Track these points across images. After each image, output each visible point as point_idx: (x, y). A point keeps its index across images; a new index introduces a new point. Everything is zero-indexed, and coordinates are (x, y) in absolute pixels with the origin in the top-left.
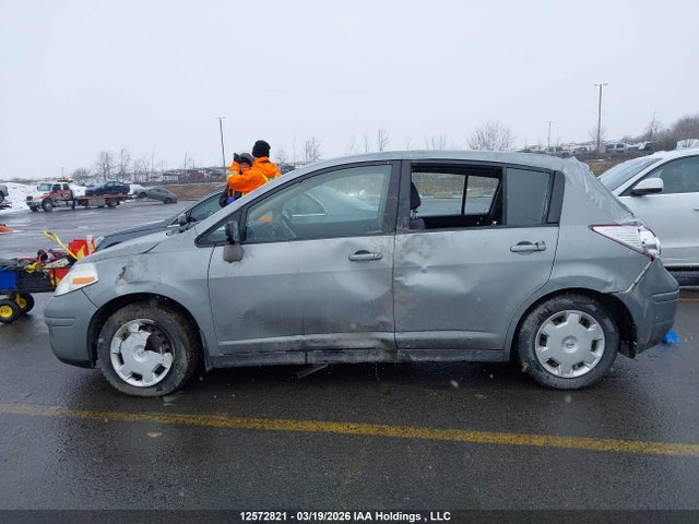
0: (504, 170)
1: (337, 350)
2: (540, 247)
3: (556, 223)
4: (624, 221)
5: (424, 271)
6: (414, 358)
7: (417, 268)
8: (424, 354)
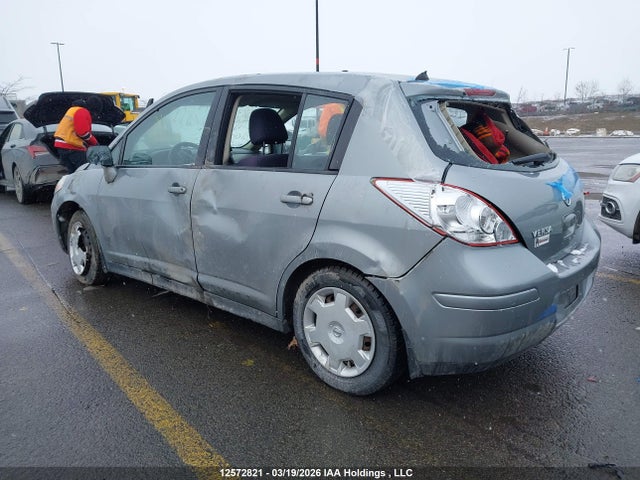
0: (304, 96)
1: (167, 278)
2: (307, 200)
3: (336, 171)
4: (419, 176)
5: (215, 213)
6: (215, 304)
7: (209, 208)
8: (222, 302)
